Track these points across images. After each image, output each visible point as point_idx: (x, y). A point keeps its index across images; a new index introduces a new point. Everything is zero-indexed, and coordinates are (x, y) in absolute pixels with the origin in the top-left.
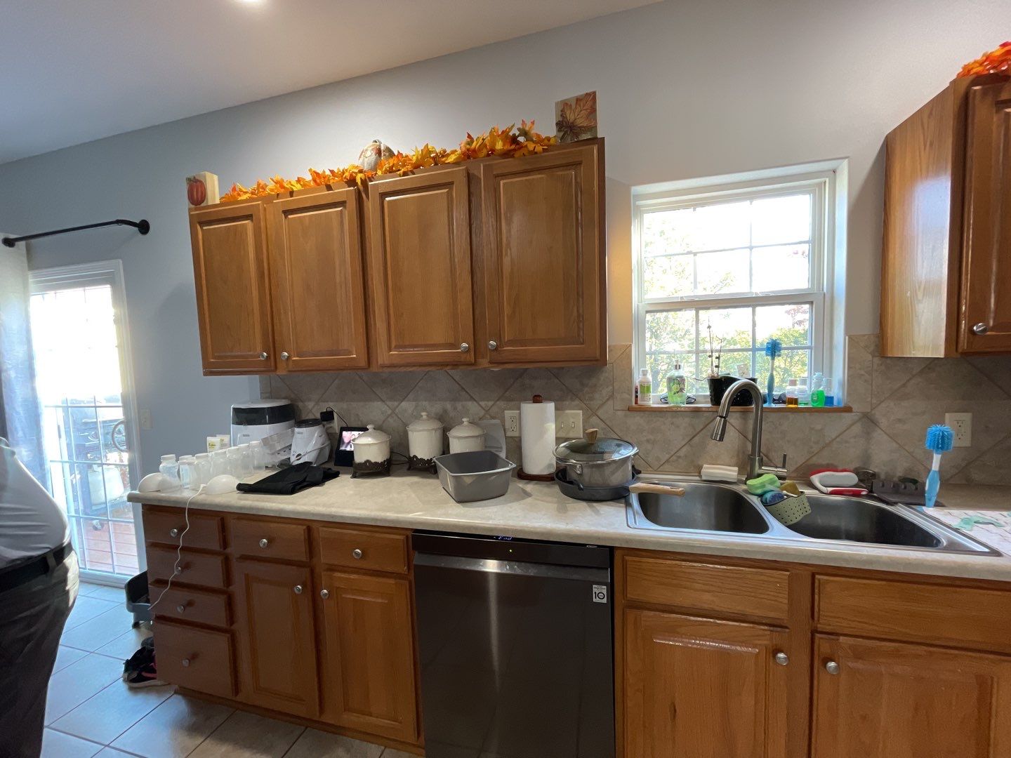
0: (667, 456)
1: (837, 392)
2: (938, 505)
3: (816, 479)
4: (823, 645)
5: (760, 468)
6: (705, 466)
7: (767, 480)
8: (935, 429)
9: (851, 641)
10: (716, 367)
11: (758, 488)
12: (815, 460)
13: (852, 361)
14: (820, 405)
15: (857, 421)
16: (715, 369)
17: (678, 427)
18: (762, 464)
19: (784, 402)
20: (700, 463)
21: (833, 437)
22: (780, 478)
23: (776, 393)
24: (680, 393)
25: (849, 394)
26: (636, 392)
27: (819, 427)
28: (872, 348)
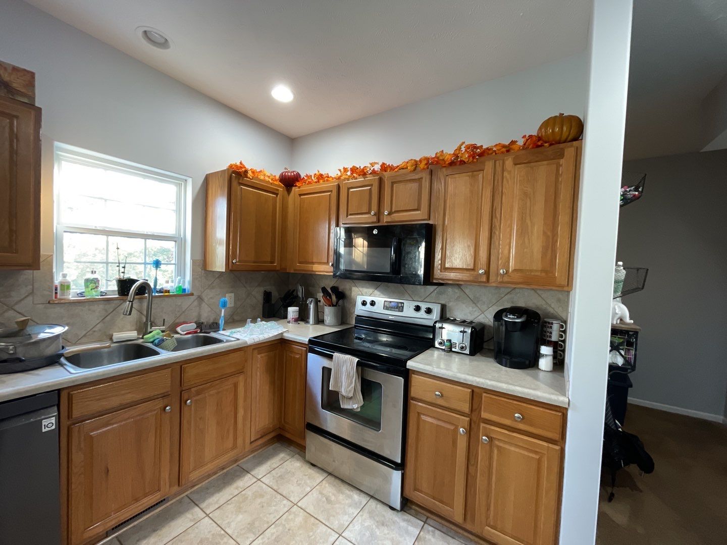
0: (85, 332)
1: (187, 286)
2: (224, 330)
3: (179, 329)
4: (185, 396)
5: (151, 328)
6: (114, 334)
7: (156, 333)
8: (222, 299)
9: (195, 389)
10: (122, 273)
11: (150, 338)
12: (177, 321)
13: (194, 271)
14: (180, 293)
15: (196, 300)
16: (122, 275)
17: (94, 311)
18: (152, 326)
19: (162, 292)
20: (111, 333)
21: (186, 308)
22: (163, 331)
23: (158, 287)
24: (96, 289)
25: (193, 287)
26: (56, 289)
27: (179, 304)
28: (201, 266)
